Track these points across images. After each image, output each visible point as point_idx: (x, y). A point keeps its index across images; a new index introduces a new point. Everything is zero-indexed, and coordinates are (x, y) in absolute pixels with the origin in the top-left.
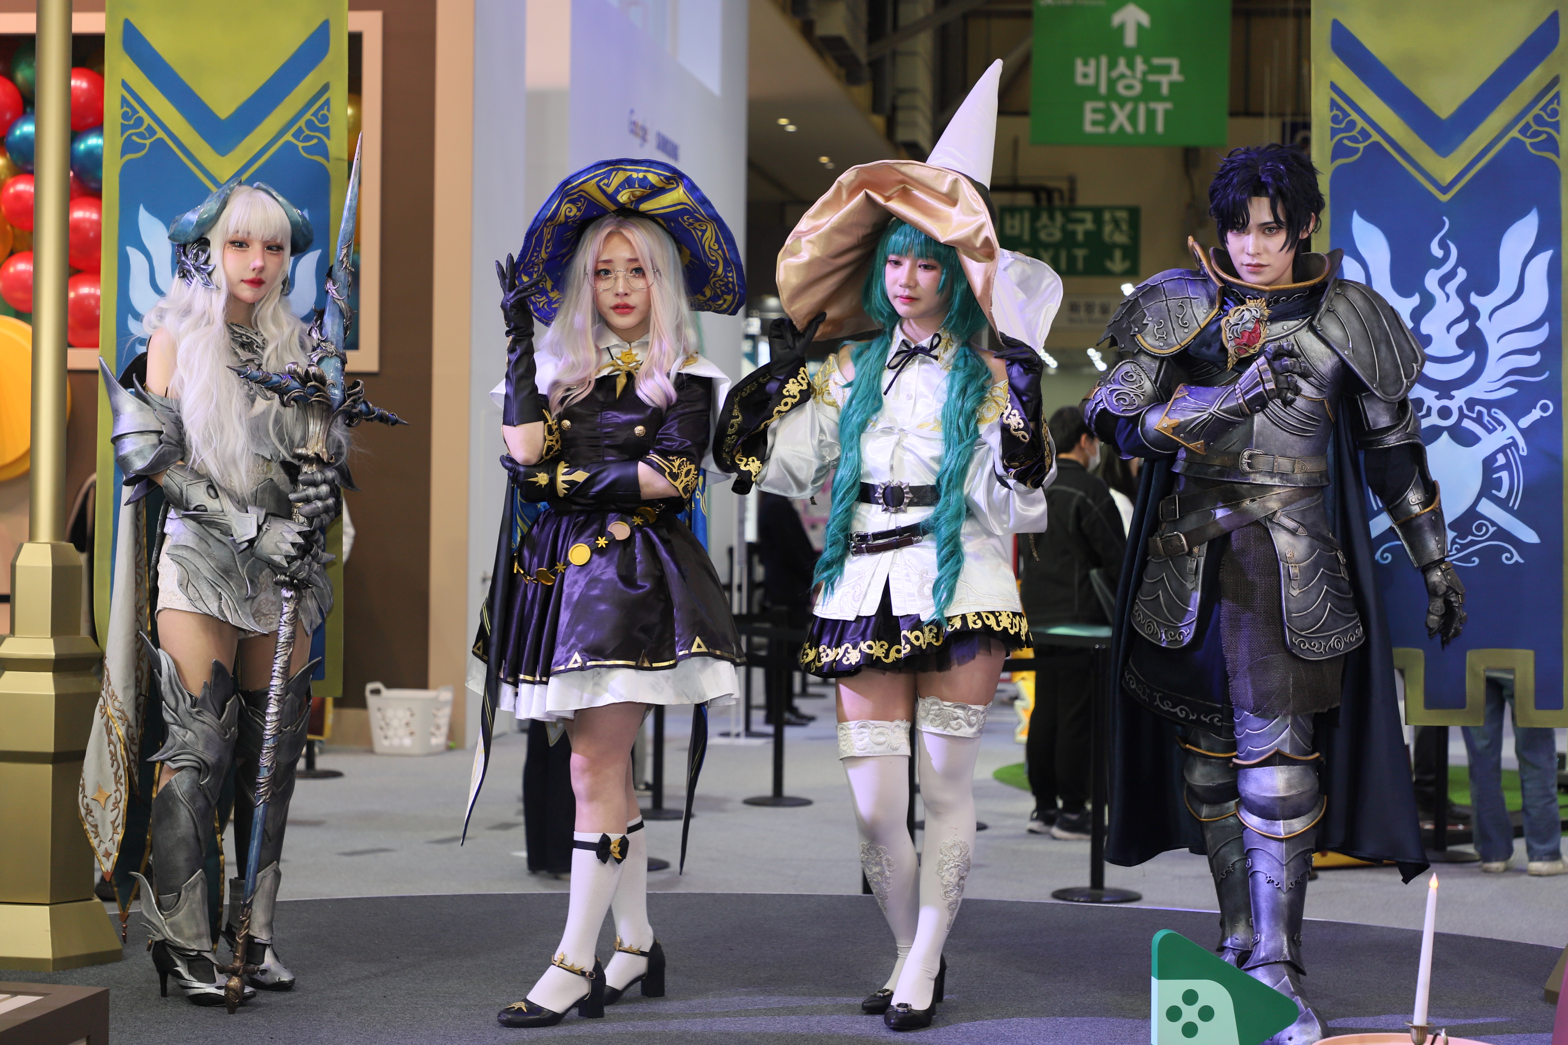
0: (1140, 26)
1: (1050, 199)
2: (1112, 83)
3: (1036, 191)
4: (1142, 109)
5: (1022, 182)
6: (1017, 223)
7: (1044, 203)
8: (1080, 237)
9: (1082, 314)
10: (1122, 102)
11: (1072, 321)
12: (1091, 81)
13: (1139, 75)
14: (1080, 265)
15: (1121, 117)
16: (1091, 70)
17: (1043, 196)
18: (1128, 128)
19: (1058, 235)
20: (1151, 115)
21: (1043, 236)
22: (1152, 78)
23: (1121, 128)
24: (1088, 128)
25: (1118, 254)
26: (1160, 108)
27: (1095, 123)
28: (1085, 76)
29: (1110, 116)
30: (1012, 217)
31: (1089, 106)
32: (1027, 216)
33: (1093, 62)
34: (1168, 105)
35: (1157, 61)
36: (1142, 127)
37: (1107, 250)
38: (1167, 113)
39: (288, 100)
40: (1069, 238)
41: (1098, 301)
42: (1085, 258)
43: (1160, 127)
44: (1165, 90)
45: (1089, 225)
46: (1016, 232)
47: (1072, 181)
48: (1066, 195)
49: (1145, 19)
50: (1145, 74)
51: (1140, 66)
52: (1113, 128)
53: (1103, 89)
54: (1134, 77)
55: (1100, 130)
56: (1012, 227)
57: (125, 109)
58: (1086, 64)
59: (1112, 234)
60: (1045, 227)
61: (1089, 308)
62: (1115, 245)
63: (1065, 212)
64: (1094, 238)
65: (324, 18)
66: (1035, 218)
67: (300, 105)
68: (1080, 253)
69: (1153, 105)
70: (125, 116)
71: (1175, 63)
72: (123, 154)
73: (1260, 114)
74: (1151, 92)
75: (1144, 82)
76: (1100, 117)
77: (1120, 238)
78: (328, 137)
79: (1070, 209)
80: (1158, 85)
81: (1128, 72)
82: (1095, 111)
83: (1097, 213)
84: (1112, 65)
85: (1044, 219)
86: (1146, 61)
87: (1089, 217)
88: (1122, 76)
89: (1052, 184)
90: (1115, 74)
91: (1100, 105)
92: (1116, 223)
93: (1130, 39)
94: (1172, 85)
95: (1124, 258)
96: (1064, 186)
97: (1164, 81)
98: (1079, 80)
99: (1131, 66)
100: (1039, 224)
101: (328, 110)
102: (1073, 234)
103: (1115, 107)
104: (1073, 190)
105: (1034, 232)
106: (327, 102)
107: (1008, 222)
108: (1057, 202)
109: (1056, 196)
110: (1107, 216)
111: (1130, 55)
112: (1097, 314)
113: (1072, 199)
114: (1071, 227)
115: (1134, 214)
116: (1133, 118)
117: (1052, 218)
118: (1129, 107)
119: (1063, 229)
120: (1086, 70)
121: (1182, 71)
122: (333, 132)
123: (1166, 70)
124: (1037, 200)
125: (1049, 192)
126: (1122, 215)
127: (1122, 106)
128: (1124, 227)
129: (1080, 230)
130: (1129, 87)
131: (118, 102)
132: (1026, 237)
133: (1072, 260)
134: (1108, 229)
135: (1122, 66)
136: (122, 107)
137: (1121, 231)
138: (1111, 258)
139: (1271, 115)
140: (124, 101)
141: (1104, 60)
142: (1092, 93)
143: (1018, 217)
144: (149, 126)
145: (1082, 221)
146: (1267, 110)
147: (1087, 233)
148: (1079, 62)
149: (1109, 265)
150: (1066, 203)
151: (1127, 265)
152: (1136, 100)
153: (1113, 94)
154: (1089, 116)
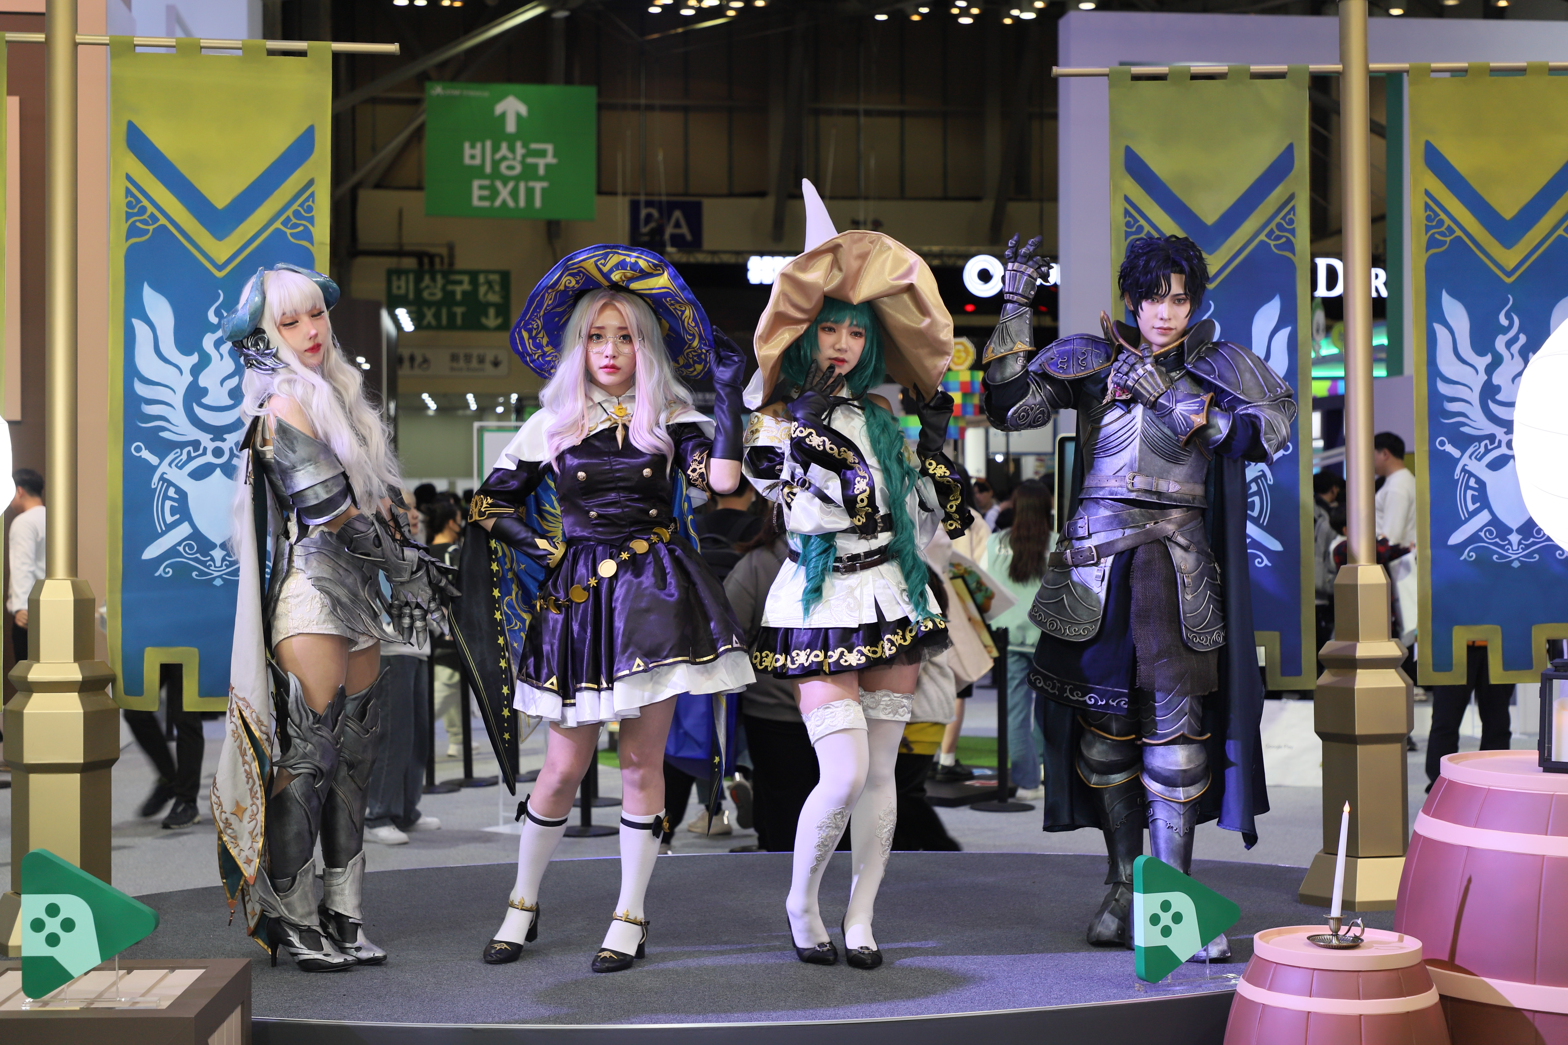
0: (519, 116)
1: (432, 263)
2: (496, 164)
3: (419, 256)
4: (522, 186)
5: (407, 248)
6: (403, 283)
7: (426, 267)
8: (459, 297)
9: (462, 364)
10: (505, 180)
11: (452, 369)
12: (477, 162)
13: (519, 157)
14: (459, 321)
15: (504, 193)
16: (478, 151)
17: (426, 260)
18: (511, 203)
19: (439, 295)
20: (530, 192)
21: (426, 295)
22: (530, 160)
23: (504, 202)
24: (476, 202)
25: (492, 311)
26: (538, 186)
27: (481, 198)
28: (473, 157)
29: (495, 193)
30: (399, 279)
31: (476, 183)
32: (411, 277)
33: (479, 146)
34: (545, 184)
35: (534, 146)
36: (522, 203)
37: (482, 308)
38: (543, 190)
39: (277, 193)
40: (449, 297)
41: (475, 353)
42: (464, 315)
43: (538, 203)
44: (541, 171)
45: (466, 286)
46: (403, 291)
47: (451, 248)
48: (446, 261)
49: (523, 110)
50: (524, 157)
51: (520, 150)
52: (498, 203)
53: (488, 169)
54: (514, 159)
55: (486, 204)
56: (399, 288)
57: (129, 199)
58: (473, 147)
59: (486, 294)
60: (427, 287)
61: (468, 358)
62: (489, 304)
63: (445, 274)
64: (471, 297)
65: (309, 124)
66: (419, 280)
67: (288, 197)
68: (459, 310)
69: (531, 184)
70: (129, 205)
71: (549, 148)
72: (128, 238)
73: (614, 193)
74: (529, 172)
75: (523, 162)
76: (486, 193)
77: (494, 298)
78: (313, 225)
79: (449, 272)
80: (535, 166)
81: (510, 155)
82: (481, 187)
83: (474, 275)
84: (496, 149)
85: (427, 280)
86: (525, 146)
87: (466, 279)
88: (504, 158)
89: (433, 250)
90: (498, 156)
91: (486, 182)
92: (490, 284)
93: (511, 127)
94: (548, 166)
95: (497, 315)
96: (444, 251)
97: (541, 162)
98: (467, 161)
99: (512, 149)
100: (423, 285)
101: (313, 202)
102: (453, 293)
103: (499, 184)
104: (451, 256)
105: (418, 292)
106: (312, 195)
107: (395, 284)
108: (438, 266)
109: (437, 260)
110: (482, 279)
111: (511, 140)
112: (474, 364)
113: (451, 264)
114: (450, 288)
115: (505, 277)
116: (514, 194)
117: (433, 279)
118: (511, 185)
119: (444, 289)
120: (473, 152)
121: (555, 155)
122: (317, 220)
123: (542, 154)
124: (421, 264)
125: (431, 257)
126: (495, 277)
127: (505, 184)
128: (497, 288)
129: (459, 289)
130: (510, 168)
131: (123, 192)
132: (411, 296)
133: (452, 316)
134: (483, 290)
135: (504, 150)
136: (127, 197)
137: (494, 292)
138: (486, 315)
139: (624, 194)
140: (128, 192)
141: (488, 144)
142: (478, 172)
143: (403, 278)
144: (152, 214)
145: (460, 283)
146: (620, 189)
147: (464, 293)
148: (467, 145)
149: (484, 321)
150: (446, 267)
151: (499, 321)
152: (517, 179)
153: (496, 174)
154: (476, 193)
